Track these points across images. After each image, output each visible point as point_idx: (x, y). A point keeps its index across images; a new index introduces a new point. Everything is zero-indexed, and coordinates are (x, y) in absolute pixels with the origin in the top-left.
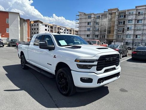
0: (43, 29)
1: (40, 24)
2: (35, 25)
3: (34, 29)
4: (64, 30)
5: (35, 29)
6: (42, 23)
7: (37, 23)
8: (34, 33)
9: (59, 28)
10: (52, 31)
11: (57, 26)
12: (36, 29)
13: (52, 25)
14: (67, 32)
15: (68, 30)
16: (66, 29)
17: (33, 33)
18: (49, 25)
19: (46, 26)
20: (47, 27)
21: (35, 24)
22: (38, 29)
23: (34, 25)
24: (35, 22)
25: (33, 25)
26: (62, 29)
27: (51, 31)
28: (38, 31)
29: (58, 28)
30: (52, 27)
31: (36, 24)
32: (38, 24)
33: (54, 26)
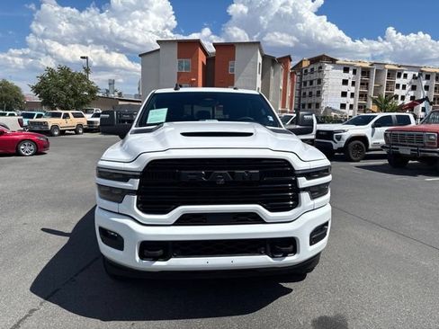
0: (334, 81)
1: (328, 67)
2: (312, 70)
3: (308, 83)
4: (414, 77)
5: (311, 83)
6: (333, 61)
7: (319, 65)
8: (307, 93)
9: (394, 71)
10: (367, 84)
11: (386, 66)
12: (315, 83)
13: (367, 65)
14: (424, 83)
15: (428, 77)
16: (420, 75)
17: (305, 94)
18: (359, 64)
19: (346, 70)
20: (351, 72)
21: (312, 66)
22: (320, 81)
23: (309, 71)
24: (313, 61)
25: (306, 71)
26: (405, 76)
27: (361, 84)
28: (321, 87)
29: (391, 73)
30: (366, 72)
31: (316, 67)
32: (321, 68)
33: (375, 67)
